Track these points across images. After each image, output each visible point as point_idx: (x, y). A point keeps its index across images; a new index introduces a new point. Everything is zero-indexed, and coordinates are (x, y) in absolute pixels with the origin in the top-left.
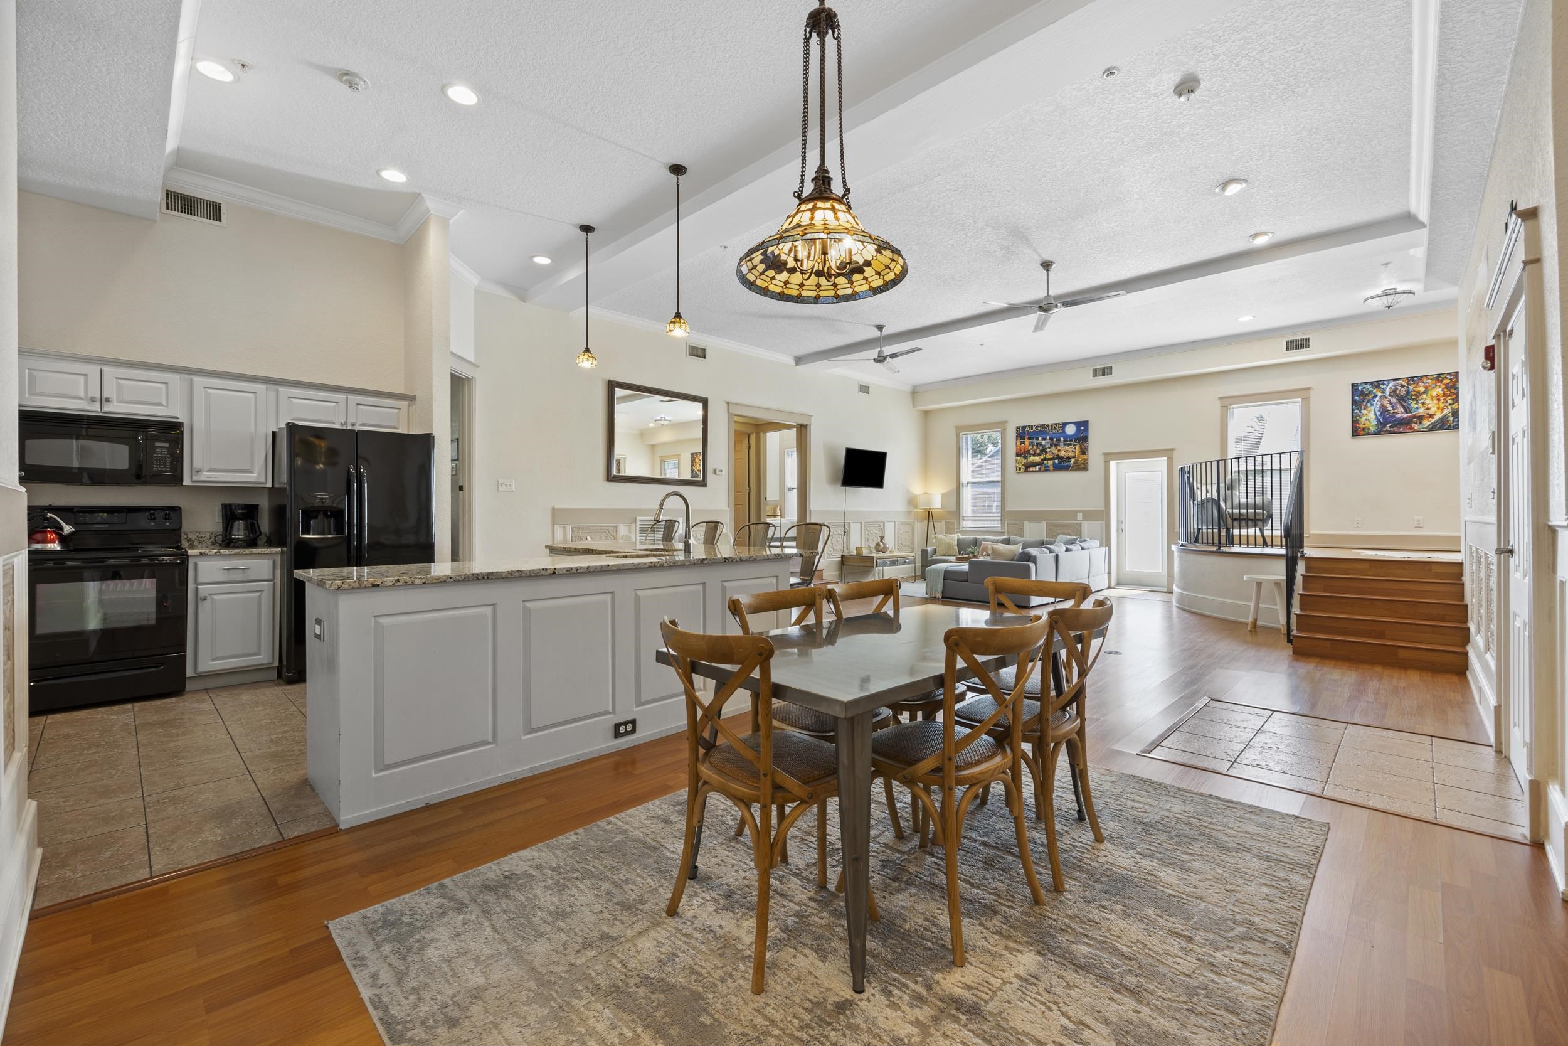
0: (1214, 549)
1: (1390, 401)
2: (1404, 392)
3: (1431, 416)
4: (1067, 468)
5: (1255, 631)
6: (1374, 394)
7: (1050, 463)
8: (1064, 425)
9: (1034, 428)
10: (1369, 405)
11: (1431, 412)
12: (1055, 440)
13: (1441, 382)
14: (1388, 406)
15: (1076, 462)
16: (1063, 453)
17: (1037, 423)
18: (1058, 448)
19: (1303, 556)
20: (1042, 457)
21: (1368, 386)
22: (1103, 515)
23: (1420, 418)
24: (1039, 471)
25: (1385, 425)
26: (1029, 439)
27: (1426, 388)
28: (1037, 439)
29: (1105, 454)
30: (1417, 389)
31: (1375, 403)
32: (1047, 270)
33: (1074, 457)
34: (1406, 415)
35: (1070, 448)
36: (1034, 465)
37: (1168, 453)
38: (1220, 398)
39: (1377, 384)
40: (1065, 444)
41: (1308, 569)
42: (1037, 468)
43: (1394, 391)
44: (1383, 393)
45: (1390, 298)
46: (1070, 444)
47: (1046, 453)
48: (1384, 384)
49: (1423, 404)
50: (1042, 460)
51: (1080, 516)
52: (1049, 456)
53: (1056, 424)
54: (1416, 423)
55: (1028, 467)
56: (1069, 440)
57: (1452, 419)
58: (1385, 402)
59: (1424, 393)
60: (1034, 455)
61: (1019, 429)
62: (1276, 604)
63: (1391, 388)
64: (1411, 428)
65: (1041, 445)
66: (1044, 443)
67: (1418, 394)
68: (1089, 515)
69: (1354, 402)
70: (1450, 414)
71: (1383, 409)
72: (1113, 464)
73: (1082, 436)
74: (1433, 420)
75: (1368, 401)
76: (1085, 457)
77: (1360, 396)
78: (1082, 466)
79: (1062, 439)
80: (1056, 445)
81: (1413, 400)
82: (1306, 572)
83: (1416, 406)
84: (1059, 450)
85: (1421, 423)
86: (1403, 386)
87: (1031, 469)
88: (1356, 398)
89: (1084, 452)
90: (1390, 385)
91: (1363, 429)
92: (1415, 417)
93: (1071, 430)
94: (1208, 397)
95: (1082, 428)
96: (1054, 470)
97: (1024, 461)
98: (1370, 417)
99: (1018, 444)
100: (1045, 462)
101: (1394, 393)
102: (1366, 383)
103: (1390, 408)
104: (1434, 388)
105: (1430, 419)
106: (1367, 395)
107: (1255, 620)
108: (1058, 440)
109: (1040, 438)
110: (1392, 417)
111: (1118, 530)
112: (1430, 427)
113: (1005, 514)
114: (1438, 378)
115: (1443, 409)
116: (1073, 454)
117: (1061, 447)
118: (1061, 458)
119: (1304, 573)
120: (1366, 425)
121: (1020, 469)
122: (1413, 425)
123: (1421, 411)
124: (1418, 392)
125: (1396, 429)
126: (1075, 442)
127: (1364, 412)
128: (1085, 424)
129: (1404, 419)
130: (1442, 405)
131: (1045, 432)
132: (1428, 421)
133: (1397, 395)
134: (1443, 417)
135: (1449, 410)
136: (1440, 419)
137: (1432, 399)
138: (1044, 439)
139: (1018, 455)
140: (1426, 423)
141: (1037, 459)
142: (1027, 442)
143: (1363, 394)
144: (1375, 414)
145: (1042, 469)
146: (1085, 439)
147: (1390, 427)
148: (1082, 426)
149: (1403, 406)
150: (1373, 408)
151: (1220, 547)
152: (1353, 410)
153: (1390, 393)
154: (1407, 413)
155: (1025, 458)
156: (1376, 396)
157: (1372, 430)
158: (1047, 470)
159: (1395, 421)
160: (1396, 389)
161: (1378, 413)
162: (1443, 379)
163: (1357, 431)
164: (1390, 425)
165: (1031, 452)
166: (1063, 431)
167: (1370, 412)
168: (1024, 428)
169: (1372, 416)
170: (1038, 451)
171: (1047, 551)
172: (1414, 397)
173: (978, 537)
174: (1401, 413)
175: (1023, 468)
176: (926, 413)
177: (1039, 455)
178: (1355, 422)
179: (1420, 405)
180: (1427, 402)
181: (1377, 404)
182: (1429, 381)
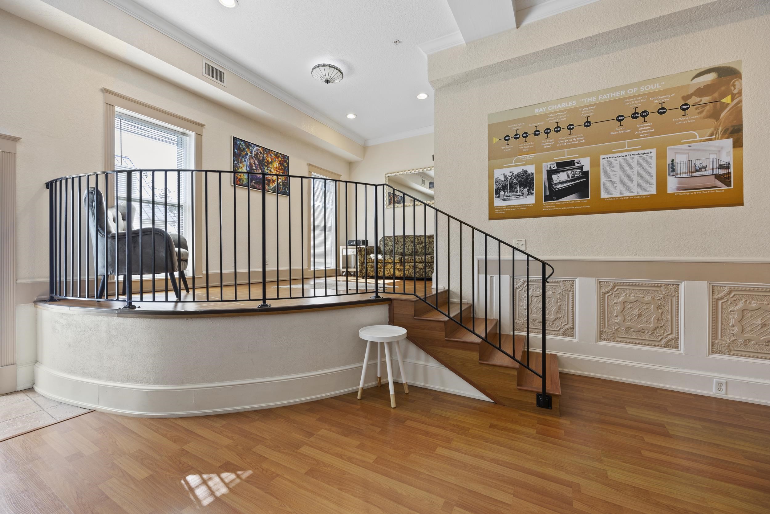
1: (254, 161)
2: (262, 158)
6: (246, 152)
13: (278, 158)
14: (254, 165)
21: (243, 144)
23: (269, 181)
25: (252, 181)
27: (272, 159)
30: (268, 158)
31: (246, 160)
38: (104, 89)
39: (247, 145)
43: (256, 155)
44: (251, 153)
48: (252, 147)
49: (269, 171)
57: (282, 187)
58: (252, 161)
59: (270, 162)
63: (255, 151)
67: (268, 162)
69: (234, 154)
70: (281, 183)
71: (251, 168)
75: (243, 157)
81: (266, 166)
85: (269, 185)
86: (261, 153)
88: (236, 150)
90: (255, 149)
91: (240, 179)
92: (266, 179)
98: (243, 170)
102: (242, 140)
103: (254, 168)
104: (275, 161)
105: (273, 184)
106: (242, 151)
110: (255, 175)
112: (273, 189)
114: (277, 155)
120: (242, 178)
122: (266, 185)
123: (269, 176)
125: (257, 186)
127: (241, 165)
129: (261, 179)
132: (273, 185)
133: (258, 159)
135: (281, 180)
143: (239, 148)
147: (254, 183)
149: (261, 169)
150: (245, 163)
152: (234, 160)
153: (255, 155)
156: (247, 154)
159: (257, 179)
160: (257, 153)
161: (248, 169)
162: (280, 157)
163: (236, 180)
167: (243, 166)
178: (235, 171)
180: (272, 170)
182: (273, 155)
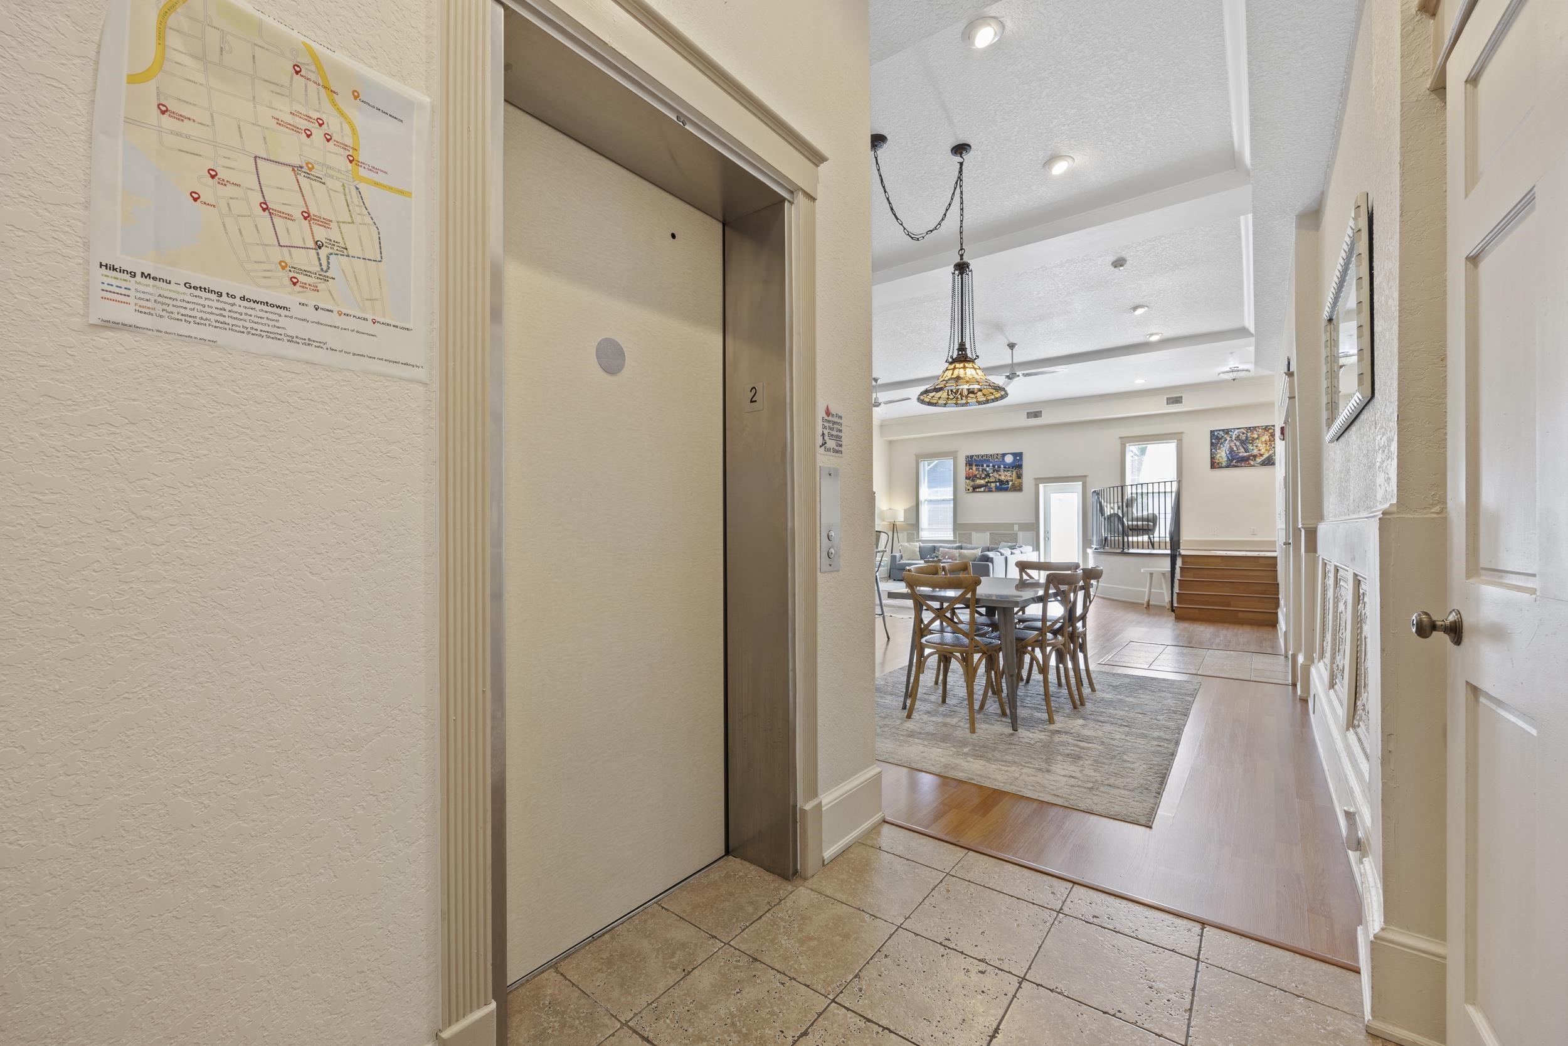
0: (1120, 551)
1: (1235, 444)
2: (1244, 438)
3: (1261, 455)
4: (1006, 490)
5: (1149, 608)
6: (1225, 438)
7: (993, 485)
8: (1004, 455)
9: (980, 457)
10: (1222, 446)
11: (1262, 452)
12: (996, 467)
13: (1268, 431)
14: (1234, 447)
15: (1013, 485)
16: (1003, 478)
17: (983, 453)
18: (999, 473)
19: (1180, 554)
20: (986, 480)
21: (1221, 433)
22: (1034, 527)
23: (1255, 456)
24: (984, 491)
25: (1232, 461)
26: (976, 465)
27: (1258, 435)
28: (983, 466)
29: (1035, 479)
30: (1253, 436)
31: (1225, 445)
32: (1012, 350)
33: (1012, 481)
34: (1246, 454)
35: (1009, 474)
36: (980, 486)
37: (1082, 478)
38: (1121, 438)
39: (1227, 432)
40: (1004, 471)
41: (1183, 563)
42: (982, 489)
43: (1238, 437)
44: (1231, 437)
45: (1235, 374)
46: (1009, 471)
47: (990, 477)
48: (1231, 432)
49: (1257, 446)
50: (986, 482)
51: (1016, 527)
52: (992, 480)
53: (997, 454)
54: (1252, 460)
55: (975, 488)
56: (1008, 467)
57: (1274, 457)
58: (1232, 444)
59: (1257, 438)
60: (980, 479)
61: (968, 457)
62: (1162, 589)
63: (1236, 435)
64: (1249, 464)
65: (986, 470)
66: (988, 469)
67: (1254, 439)
68: (1024, 527)
69: (1212, 444)
70: (1273, 454)
71: (1231, 450)
72: (1041, 486)
73: (1017, 465)
74: (1262, 458)
75: (1221, 444)
76: (1020, 481)
77: (1216, 439)
78: (1018, 488)
79: (1002, 466)
80: (997, 471)
81: (1250, 443)
82: (1182, 565)
83: (1252, 448)
84: (1000, 475)
85: (1255, 460)
86: (1243, 433)
87: (977, 490)
88: (1214, 441)
89: (1019, 477)
90: (1235, 433)
91: (1218, 464)
92: (1251, 455)
93: (1009, 459)
94: (1112, 436)
95: (1018, 458)
96: (996, 491)
97: (972, 483)
98: (1222, 455)
99: (968, 469)
100: (989, 484)
101: (1238, 438)
102: (1220, 430)
103: (1235, 449)
104: (1263, 435)
105: (1260, 458)
106: (1220, 439)
107: (1149, 601)
108: (999, 467)
109: (985, 465)
110: (1236, 455)
111: (1045, 539)
112: (1260, 463)
113: (957, 527)
114: (1263, 429)
115: (1269, 451)
116: (1011, 478)
117: (1002, 473)
118: (1001, 482)
119: (1181, 566)
120: (1220, 461)
121: (969, 490)
122: (1250, 461)
123: (1255, 452)
124: (1253, 438)
125: (1239, 464)
126: (1012, 468)
127: (1219, 451)
128: (1020, 455)
129: (1244, 457)
130: (1268, 448)
131: (988, 461)
133: (1240, 440)
134: (1269, 456)
135: (1273, 451)
136: (1267, 457)
137: (1262, 444)
138: (988, 466)
139: (967, 478)
140: (1259, 460)
141: (982, 482)
142: (974, 468)
143: (1218, 438)
144: (1226, 453)
145: (987, 490)
146: (1020, 467)
147: (1236, 462)
148: (1018, 456)
149: (1244, 448)
150: (1224, 448)
151: (1123, 549)
152: (1211, 450)
153: (1236, 438)
154: (1246, 452)
155: (973, 480)
156: (1226, 440)
157: (1224, 464)
158: (990, 491)
159: (1238, 458)
160: (1239, 435)
161: (1228, 452)
162: (1269, 429)
163: (1214, 465)
164: (1237, 461)
165: (978, 476)
166: (1003, 459)
167: (1222, 451)
168: (972, 457)
169: (1223, 454)
170: (983, 476)
171: (999, 554)
172: (1251, 442)
173: (936, 545)
174: (1243, 454)
175: (971, 489)
176: (890, 442)
177: (984, 478)
178: (1212, 458)
179: (1255, 447)
180: (1259, 445)
181: (1227, 445)
182: (1260, 430)
